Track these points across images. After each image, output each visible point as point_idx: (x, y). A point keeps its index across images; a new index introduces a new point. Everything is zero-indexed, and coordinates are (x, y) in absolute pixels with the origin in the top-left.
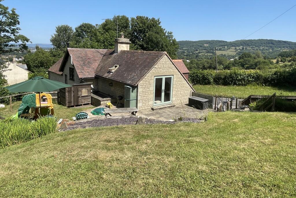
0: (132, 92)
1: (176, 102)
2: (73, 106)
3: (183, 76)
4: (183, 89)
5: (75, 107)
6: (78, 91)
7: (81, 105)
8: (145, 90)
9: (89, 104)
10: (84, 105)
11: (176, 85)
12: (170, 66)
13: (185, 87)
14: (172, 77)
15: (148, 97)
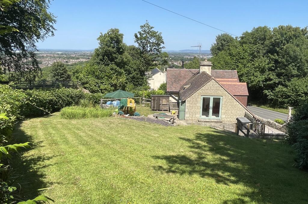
0: (182, 105)
1: (226, 120)
2: (156, 110)
3: (234, 97)
4: (234, 109)
5: (157, 111)
6: (160, 100)
7: (162, 110)
8: (192, 105)
9: (167, 110)
10: (164, 110)
11: (225, 105)
12: (218, 88)
13: (237, 108)
14: (221, 97)
15: (195, 111)
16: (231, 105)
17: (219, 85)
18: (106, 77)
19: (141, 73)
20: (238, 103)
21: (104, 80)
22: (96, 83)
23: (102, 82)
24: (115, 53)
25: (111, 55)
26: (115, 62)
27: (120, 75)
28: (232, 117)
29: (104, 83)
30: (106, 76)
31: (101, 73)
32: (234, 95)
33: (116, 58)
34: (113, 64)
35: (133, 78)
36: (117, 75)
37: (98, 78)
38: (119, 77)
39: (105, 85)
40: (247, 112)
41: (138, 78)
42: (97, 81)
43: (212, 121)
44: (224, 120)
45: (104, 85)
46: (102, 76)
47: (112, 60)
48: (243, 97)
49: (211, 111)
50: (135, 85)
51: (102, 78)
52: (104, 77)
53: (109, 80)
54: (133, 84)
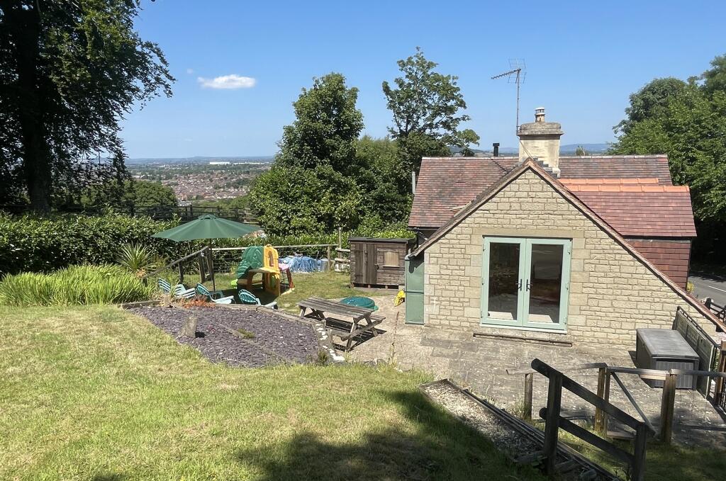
0: (412, 271)
1: (588, 334)
2: (365, 286)
4: (626, 292)
5: (370, 289)
6: (375, 254)
7: (383, 287)
8: (449, 272)
10: (389, 287)
14: (566, 243)
15: (460, 294)
16: (612, 275)
17: (556, 194)
18: (305, 197)
19: (400, 188)
20: (642, 269)
21: (301, 204)
22: (282, 211)
23: (294, 211)
24: (330, 136)
25: (321, 140)
26: (330, 158)
27: (345, 193)
28: (618, 325)
29: (299, 211)
30: (306, 193)
31: (293, 186)
32: (625, 237)
33: (334, 148)
34: (325, 163)
35: (380, 199)
36: (334, 191)
37: (286, 200)
38: (341, 197)
39: (303, 216)
40: (685, 306)
41: (393, 200)
42: (282, 206)
43: (529, 335)
44: (580, 333)
45: (300, 217)
46: (294, 194)
47: (323, 153)
48: (668, 243)
49: (524, 296)
50: (384, 218)
51: (296, 200)
52: (300, 197)
53: (314, 204)
54: (381, 214)
